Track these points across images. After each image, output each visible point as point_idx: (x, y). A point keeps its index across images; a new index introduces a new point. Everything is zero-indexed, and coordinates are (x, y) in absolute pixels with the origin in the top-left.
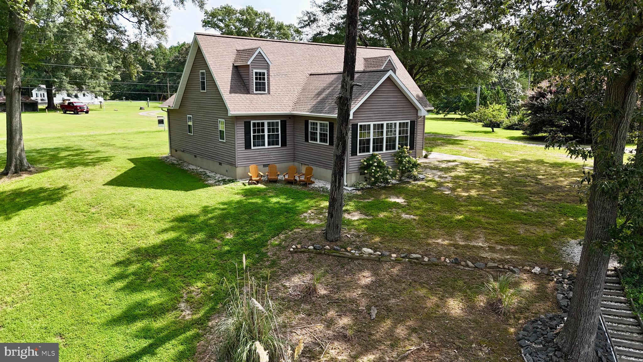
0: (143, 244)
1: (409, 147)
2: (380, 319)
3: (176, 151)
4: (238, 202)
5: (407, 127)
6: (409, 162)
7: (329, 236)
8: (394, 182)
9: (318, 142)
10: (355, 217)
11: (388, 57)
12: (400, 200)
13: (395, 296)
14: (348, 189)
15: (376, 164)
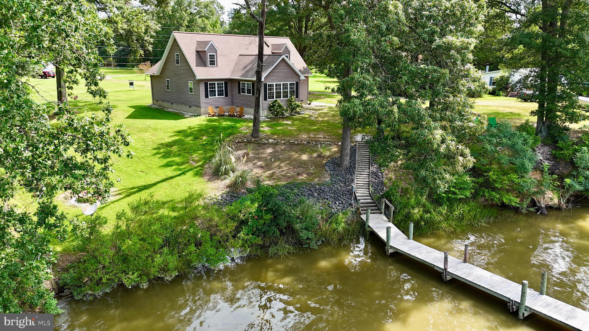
0: (163, 142)
1: (295, 96)
2: (275, 161)
3: (157, 101)
4: (206, 124)
5: (294, 85)
6: (295, 104)
7: (254, 135)
8: (287, 115)
9: (246, 94)
10: (266, 129)
11: (285, 44)
12: (289, 122)
13: (282, 155)
14: (262, 118)
15: (277, 105)
